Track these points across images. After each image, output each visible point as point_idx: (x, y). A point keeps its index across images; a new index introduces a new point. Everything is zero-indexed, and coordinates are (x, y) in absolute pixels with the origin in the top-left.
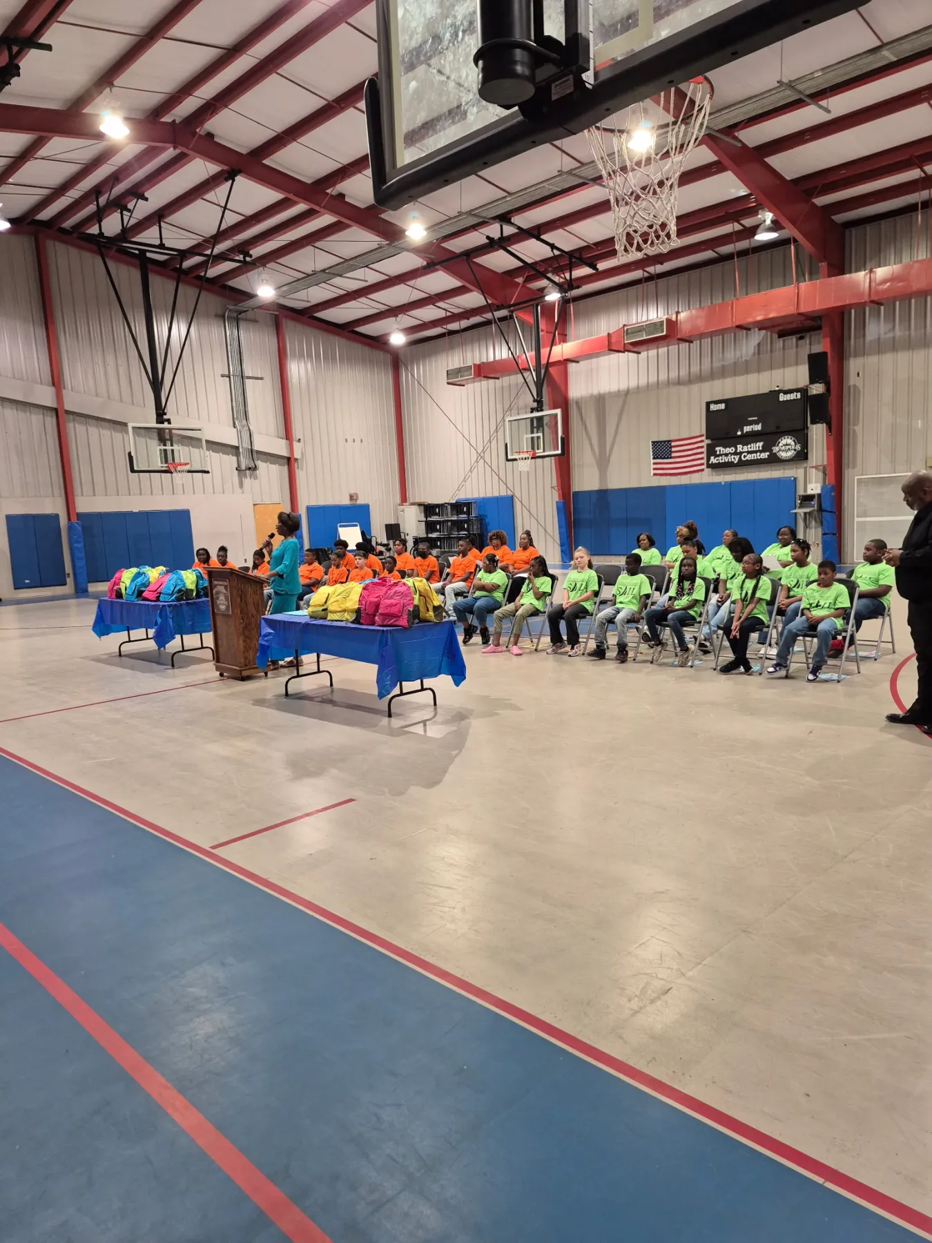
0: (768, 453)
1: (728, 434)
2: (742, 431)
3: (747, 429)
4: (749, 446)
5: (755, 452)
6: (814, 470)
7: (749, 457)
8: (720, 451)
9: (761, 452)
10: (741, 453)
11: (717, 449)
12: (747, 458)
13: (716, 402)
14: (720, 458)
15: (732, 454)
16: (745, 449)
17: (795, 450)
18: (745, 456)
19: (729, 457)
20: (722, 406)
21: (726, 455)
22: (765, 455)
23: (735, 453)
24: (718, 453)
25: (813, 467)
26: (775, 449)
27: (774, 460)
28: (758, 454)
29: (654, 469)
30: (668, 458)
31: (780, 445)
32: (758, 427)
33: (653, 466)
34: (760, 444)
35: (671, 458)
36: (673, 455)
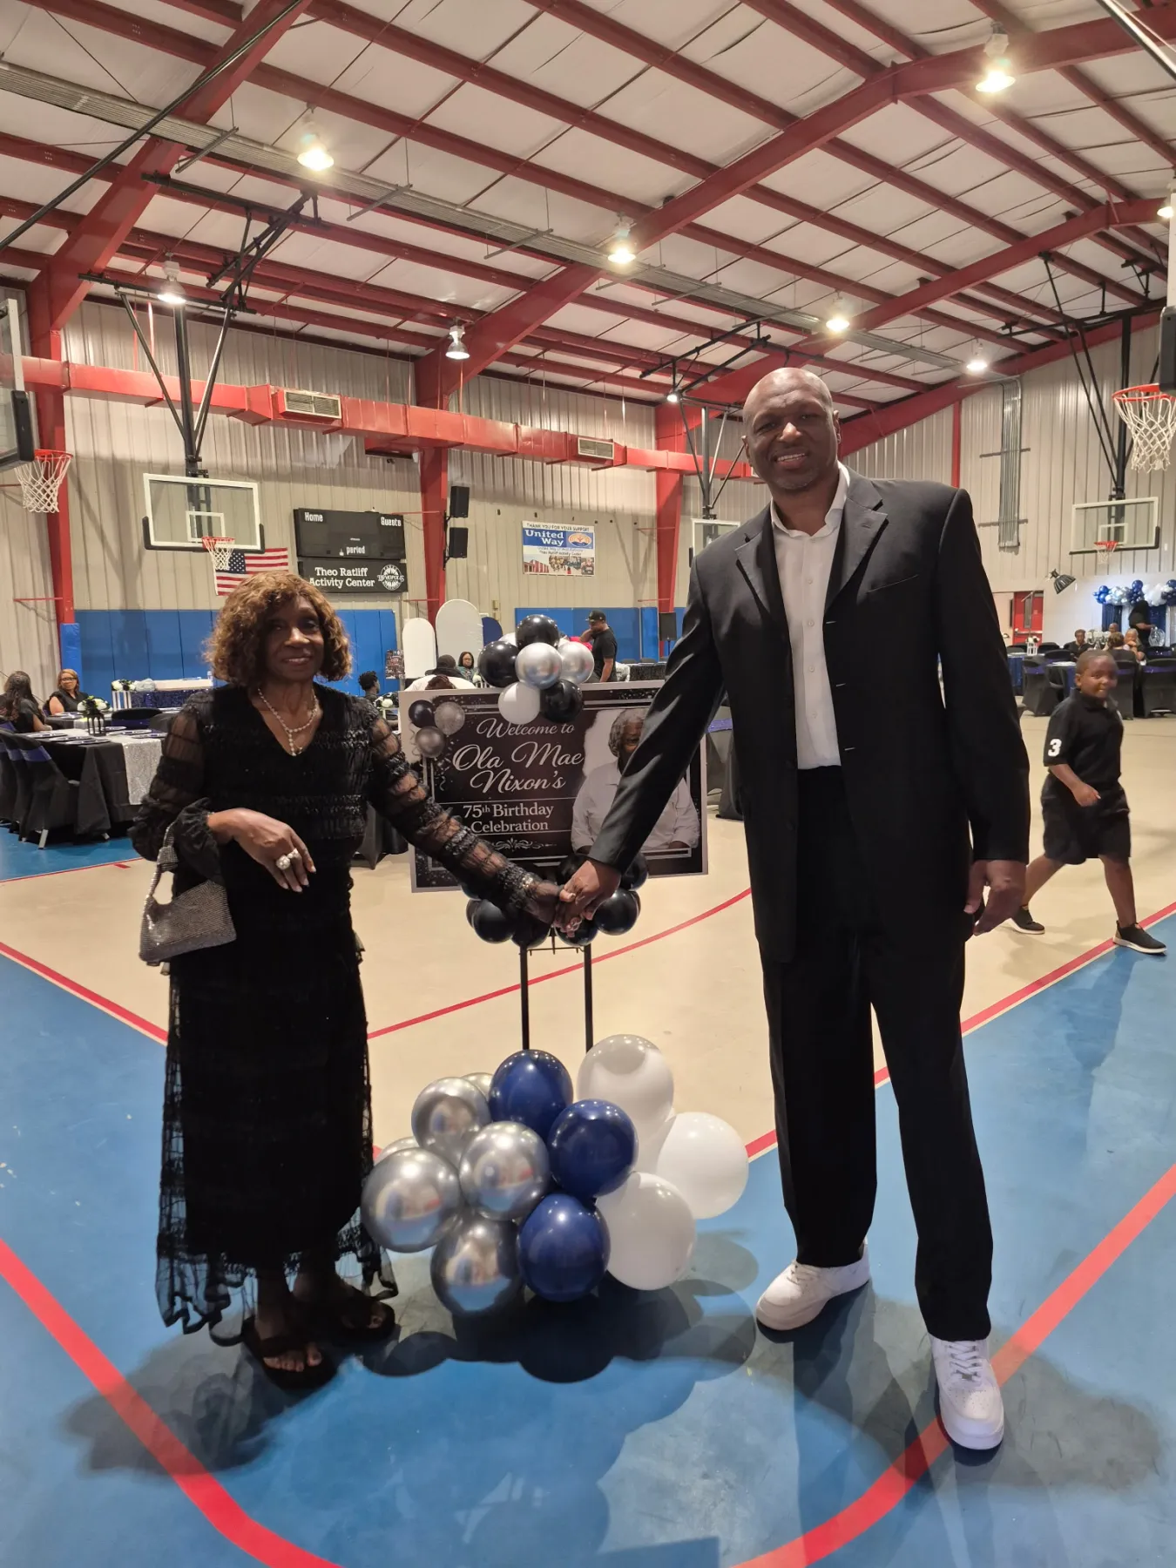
0: (373, 581)
1: (329, 552)
2: (345, 551)
3: (350, 550)
4: (353, 571)
5: (361, 578)
6: (408, 604)
7: (354, 583)
8: (320, 572)
9: (366, 579)
10: (344, 578)
11: (318, 569)
12: (352, 584)
13: (313, 512)
14: (322, 581)
15: (335, 578)
16: (349, 573)
17: (399, 581)
18: (349, 582)
19: (332, 581)
20: (320, 518)
21: (329, 578)
22: (370, 583)
23: (339, 577)
24: (318, 574)
25: (406, 601)
26: (381, 578)
27: (379, 590)
28: (364, 581)
29: (219, 586)
30: (240, 572)
31: (385, 573)
32: (361, 550)
33: (216, 582)
34: (365, 570)
35: (246, 573)
36: (248, 569)
